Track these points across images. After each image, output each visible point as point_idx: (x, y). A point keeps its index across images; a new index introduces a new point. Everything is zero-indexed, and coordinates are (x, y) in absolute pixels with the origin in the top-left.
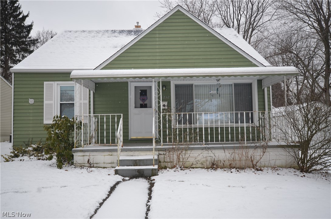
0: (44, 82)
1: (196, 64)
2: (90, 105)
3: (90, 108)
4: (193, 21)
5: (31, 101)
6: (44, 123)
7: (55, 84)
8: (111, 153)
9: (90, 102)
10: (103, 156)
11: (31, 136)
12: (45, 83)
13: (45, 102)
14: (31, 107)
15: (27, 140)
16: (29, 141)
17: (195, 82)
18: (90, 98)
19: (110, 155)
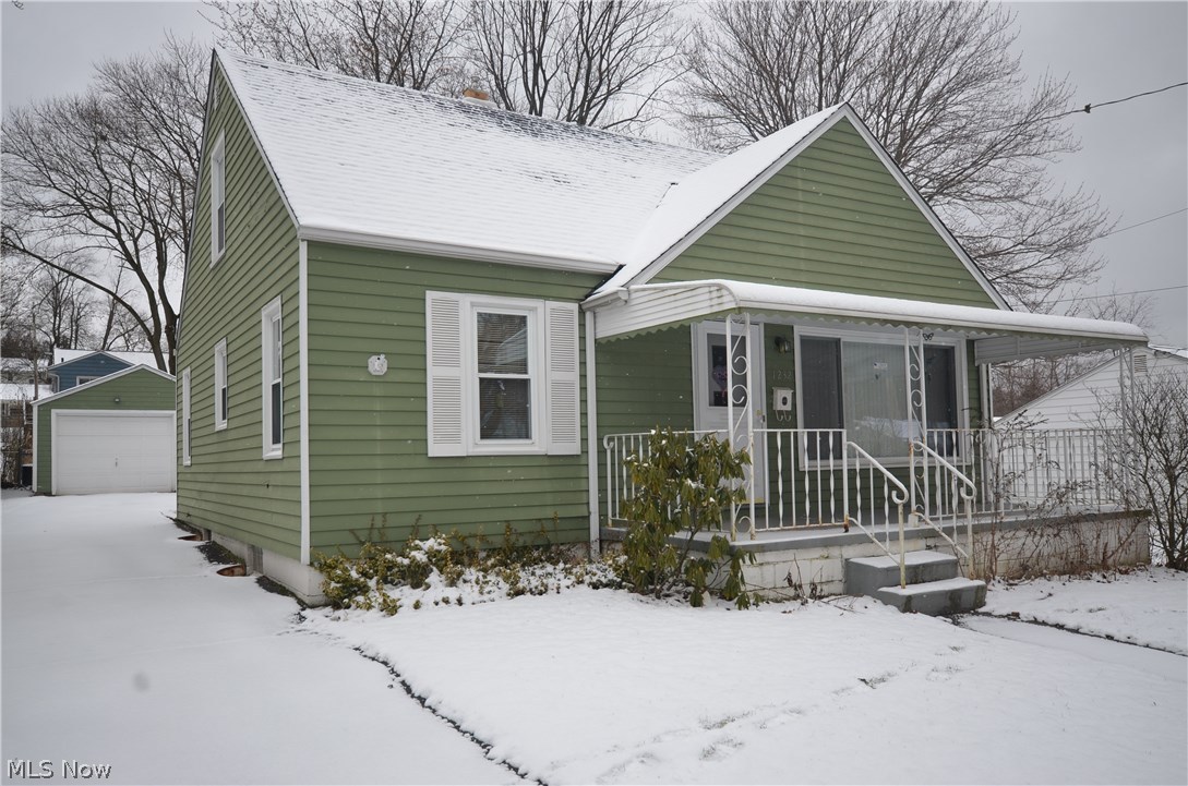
0: (428, 292)
1: (883, 286)
2: (583, 389)
3: (584, 401)
4: (874, 158)
5: (377, 365)
6: (430, 455)
7: (465, 300)
8: (824, 552)
9: (583, 377)
10: (808, 562)
11: (379, 507)
12: (431, 295)
13: (433, 372)
14: (377, 390)
15: (365, 522)
16: (372, 528)
17: (846, 335)
18: (583, 364)
19: (823, 557)
